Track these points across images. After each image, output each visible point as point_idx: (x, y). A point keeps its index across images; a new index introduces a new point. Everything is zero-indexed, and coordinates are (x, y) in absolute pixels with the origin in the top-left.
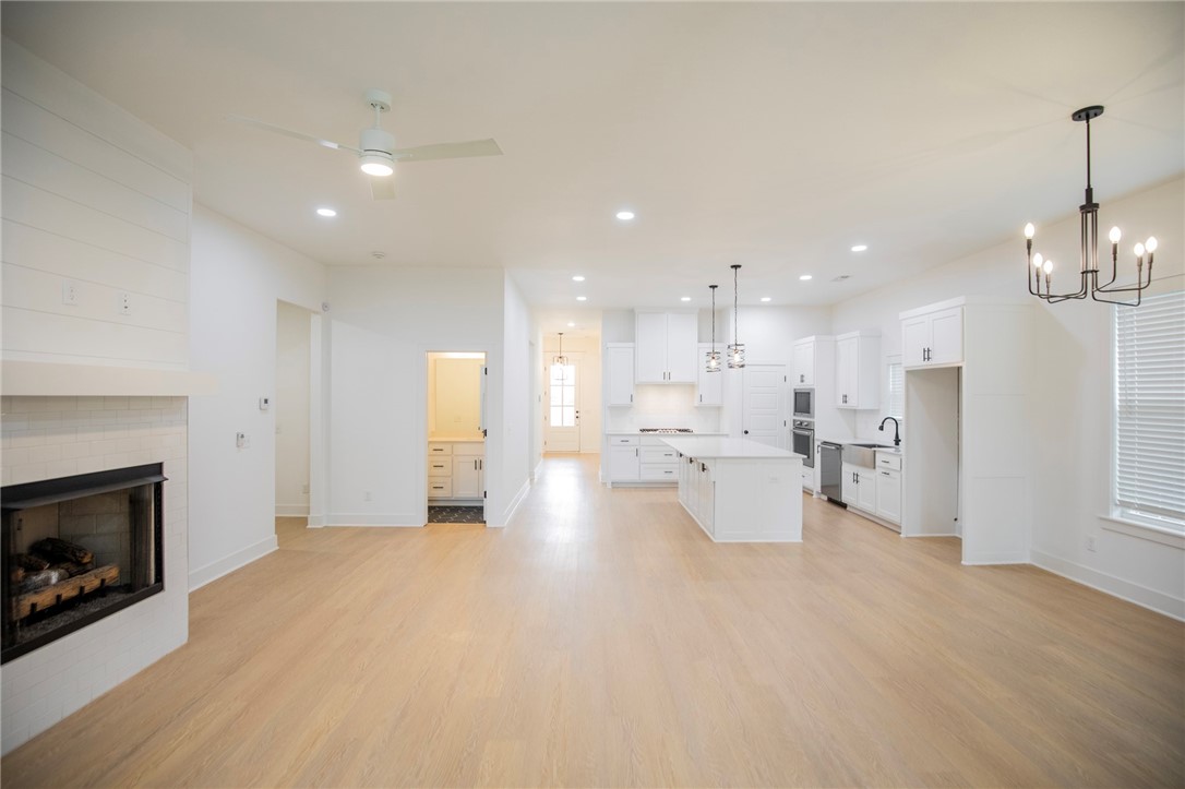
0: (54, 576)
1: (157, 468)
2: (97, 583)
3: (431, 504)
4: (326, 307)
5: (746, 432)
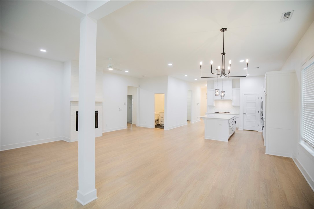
3: (160, 125)
4: (139, 86)
5: (245, 114)
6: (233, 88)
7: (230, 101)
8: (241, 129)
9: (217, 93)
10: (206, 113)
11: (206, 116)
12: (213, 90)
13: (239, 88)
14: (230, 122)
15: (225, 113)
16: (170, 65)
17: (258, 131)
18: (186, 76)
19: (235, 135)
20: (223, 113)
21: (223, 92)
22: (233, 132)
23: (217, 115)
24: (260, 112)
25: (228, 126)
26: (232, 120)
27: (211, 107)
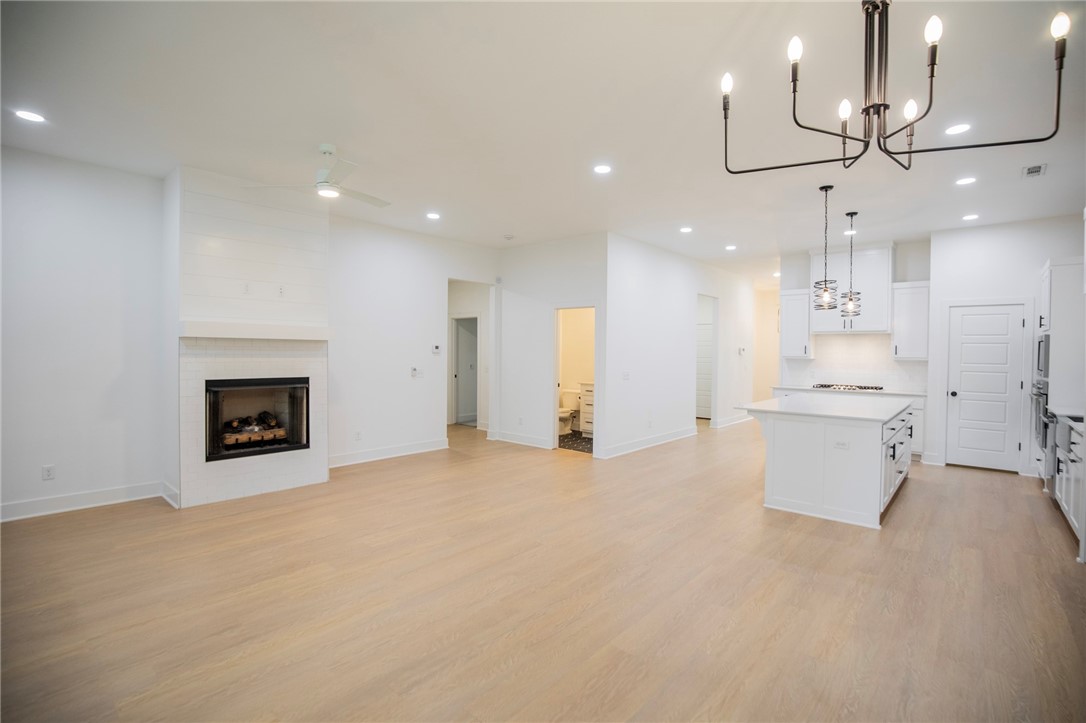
0: (257, 429)
1: (306, 380)
2: (271, 436)
3: (584, 435)
4: (499, 280)
5: (954, 394)
6: (895, 280)
7: (886, 336)
8: (935, 458)
9: (826, 298)
10: (774, 388)
11: (773, 404)
12: (806, 291)
13: (929, 279)
14: (888, 434)
15: (861, 388)
16: (602, 169)
17: (1017, 473)
18: (686, 230)
19: (911, 488)
20: (851, 389)
21: (850, 296)
22: (901, 476)
23: (823, 397)
24: (1028, 387)
25: (878, 452)
26: (895, 424)
27: (798, 362)
